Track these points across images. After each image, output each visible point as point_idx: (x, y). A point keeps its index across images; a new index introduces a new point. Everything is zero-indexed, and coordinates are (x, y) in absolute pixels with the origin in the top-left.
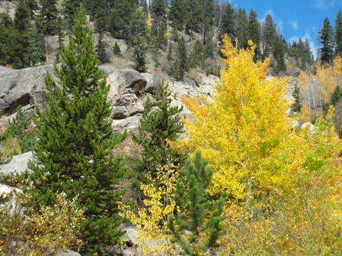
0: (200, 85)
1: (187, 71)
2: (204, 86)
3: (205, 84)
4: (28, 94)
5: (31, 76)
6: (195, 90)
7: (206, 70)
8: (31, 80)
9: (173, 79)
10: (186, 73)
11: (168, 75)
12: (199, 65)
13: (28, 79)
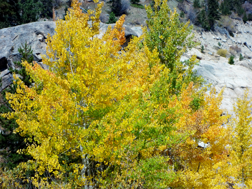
0: (235, 35)
1: (218, 18)
2: (239, 35)
3: (240, 33)
4: (4, 58)
5: (9, 37)
6: (229, 40)
7: (243, 16)
8: (7, 42)
9: (200, 29)
10: (217, 21)
11: (196, 24)
12: (235, 11)
13: (5, 41)
